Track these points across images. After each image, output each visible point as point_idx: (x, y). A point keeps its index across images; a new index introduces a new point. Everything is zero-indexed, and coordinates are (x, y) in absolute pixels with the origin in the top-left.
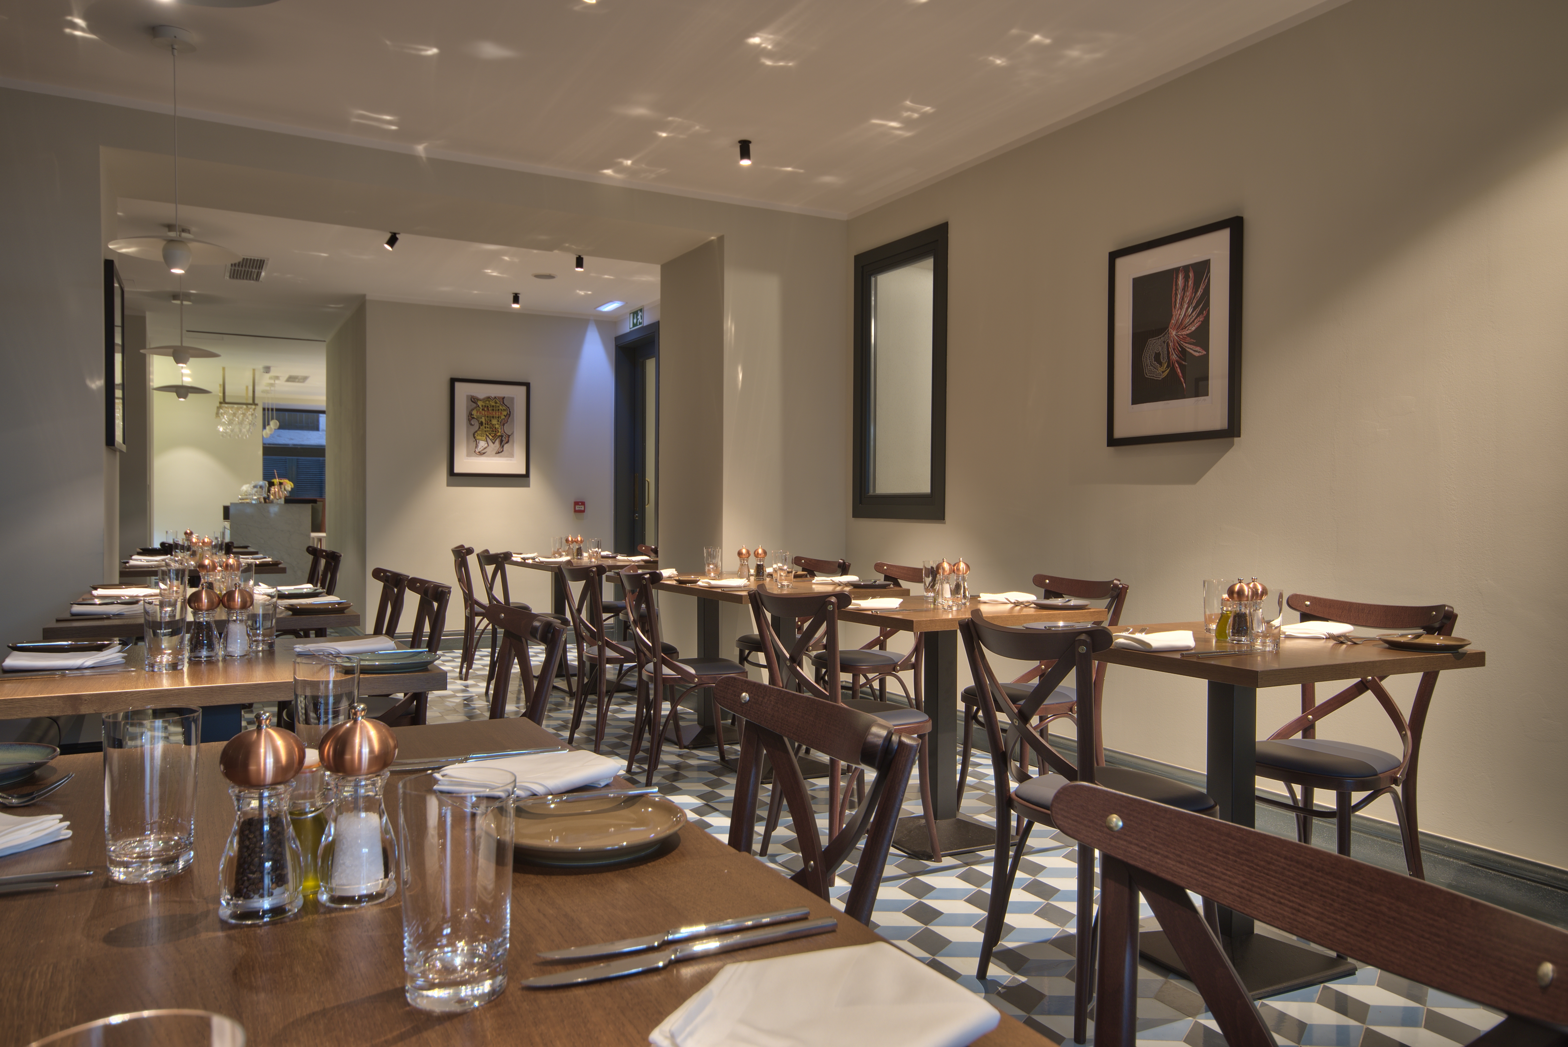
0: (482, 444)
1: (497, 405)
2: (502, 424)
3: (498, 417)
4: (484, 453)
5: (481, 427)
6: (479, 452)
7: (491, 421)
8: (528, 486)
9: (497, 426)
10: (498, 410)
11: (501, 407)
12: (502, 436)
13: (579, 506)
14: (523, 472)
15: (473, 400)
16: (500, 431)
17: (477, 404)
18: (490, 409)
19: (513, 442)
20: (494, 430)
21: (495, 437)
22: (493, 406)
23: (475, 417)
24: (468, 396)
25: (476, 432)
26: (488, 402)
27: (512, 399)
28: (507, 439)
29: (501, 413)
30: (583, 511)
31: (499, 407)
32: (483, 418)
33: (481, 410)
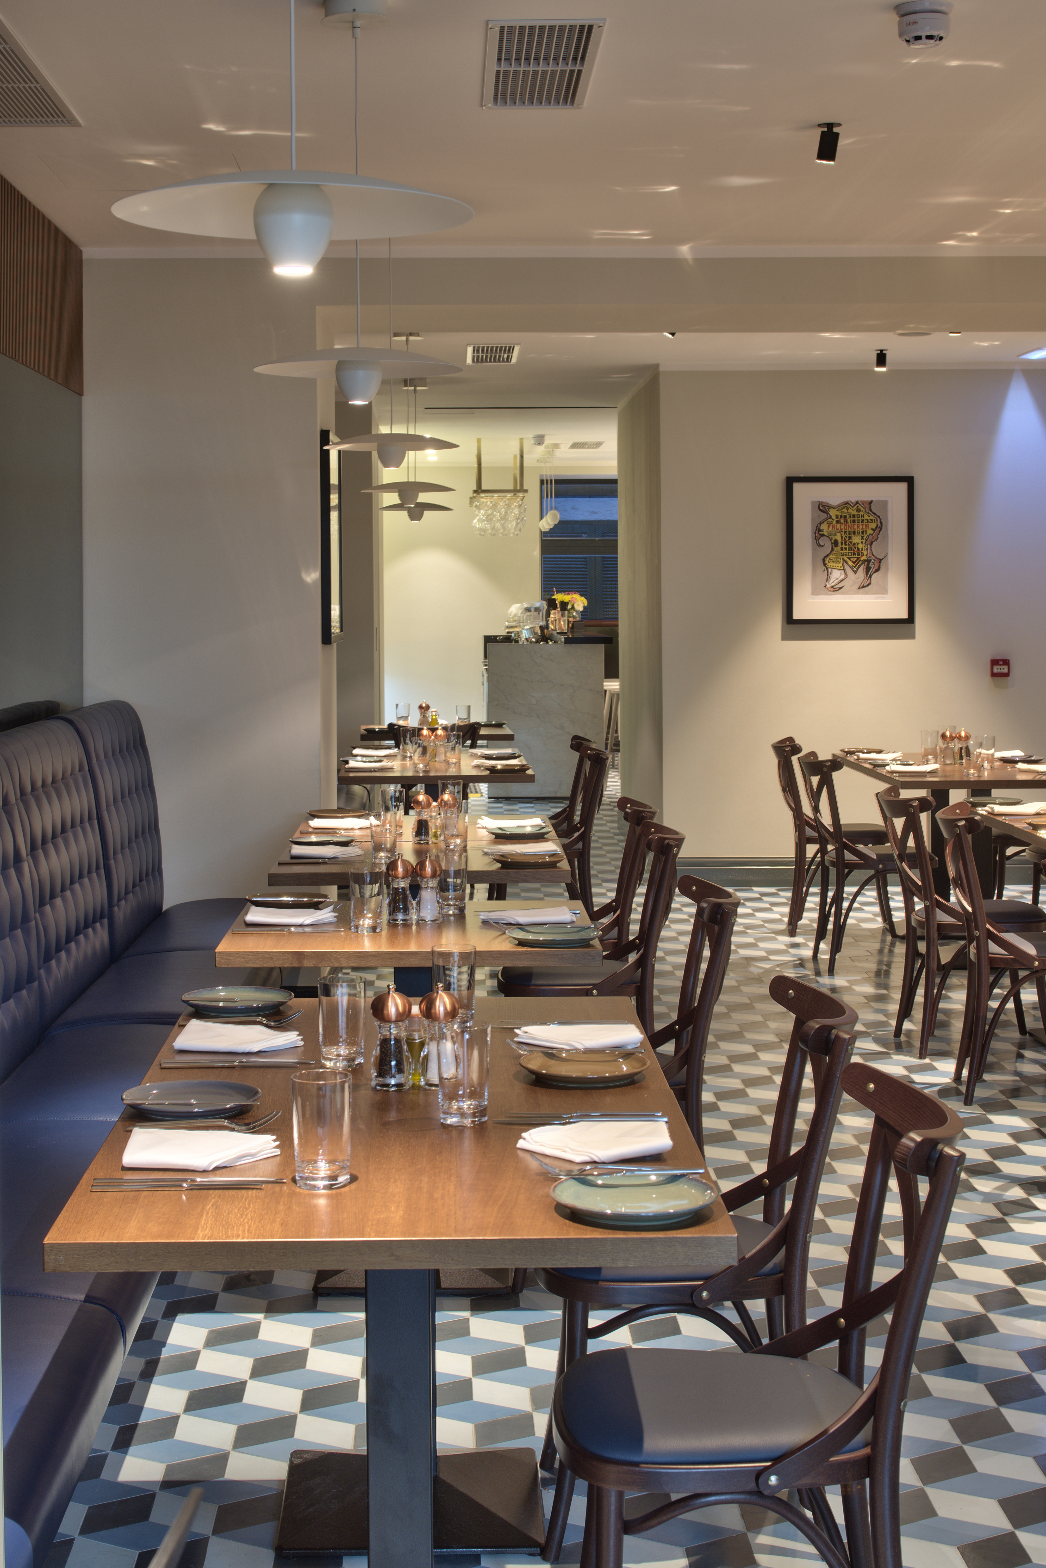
0: (836, 575)
1: (861, 513)
2: (868, 542)
3: (863, 533)
4: (841, 588)
5: (835, 549)
6: (832, 587)
7: (850, 538)
8: (912, 636)
9: (860, 546)
10: (863, 521)
11: (866, 517)
12: (868, 561)
13: (999, 667)
14: (904, 615)
15: (823, 508)
16: (865, 553)
17: (827, 514)
18: (849, 520)
19: (887, 569)
20: (855, 553)
21: (857, 563)
22: (854, 516)
23: (826, 534)
24: (813, 503)
25: (827, 556)
26: (845, 510)
27: (884, 504)
28: (877, 565)
29: (867, 526)
30: (1007, 675)
31: (863, 516)
32: (839, 535)
33: (834, 522)
